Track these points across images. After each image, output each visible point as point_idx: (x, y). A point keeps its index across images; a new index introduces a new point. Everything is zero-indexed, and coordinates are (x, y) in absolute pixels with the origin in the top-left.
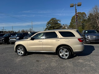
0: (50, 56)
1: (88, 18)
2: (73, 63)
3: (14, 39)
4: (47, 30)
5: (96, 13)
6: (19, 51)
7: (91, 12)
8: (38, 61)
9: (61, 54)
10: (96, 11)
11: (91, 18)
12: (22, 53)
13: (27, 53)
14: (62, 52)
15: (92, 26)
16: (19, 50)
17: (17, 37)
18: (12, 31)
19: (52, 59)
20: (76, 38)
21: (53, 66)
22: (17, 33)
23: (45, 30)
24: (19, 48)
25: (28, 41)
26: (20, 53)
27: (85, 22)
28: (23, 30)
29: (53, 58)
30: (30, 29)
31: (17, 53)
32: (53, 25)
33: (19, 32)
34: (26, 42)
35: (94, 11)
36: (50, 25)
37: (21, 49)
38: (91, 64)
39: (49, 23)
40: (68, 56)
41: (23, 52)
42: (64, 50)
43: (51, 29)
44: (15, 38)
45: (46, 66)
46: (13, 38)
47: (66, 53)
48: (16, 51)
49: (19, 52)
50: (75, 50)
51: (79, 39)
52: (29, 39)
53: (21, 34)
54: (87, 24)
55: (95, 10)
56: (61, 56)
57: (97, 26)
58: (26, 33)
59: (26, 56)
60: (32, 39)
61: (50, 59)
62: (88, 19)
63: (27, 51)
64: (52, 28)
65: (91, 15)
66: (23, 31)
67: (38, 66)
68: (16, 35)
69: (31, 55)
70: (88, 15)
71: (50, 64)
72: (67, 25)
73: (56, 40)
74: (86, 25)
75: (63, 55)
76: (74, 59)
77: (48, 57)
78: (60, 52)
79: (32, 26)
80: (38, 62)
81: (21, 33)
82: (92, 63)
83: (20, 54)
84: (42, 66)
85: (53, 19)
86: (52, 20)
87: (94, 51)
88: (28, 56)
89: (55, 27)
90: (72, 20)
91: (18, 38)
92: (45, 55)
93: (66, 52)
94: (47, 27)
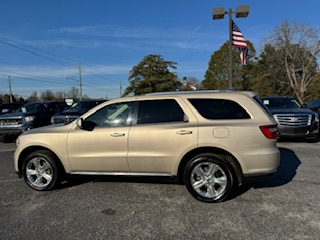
0: (155, 189)
1: (261, 59)
2: (243, 215)
3: (16, 125)
4: (133, 94)
5: (284, 45)
6: (34, 172)
7: (269, 41)
8: (109, 212)
9: (196, 185)
10: (284, 39)
11: (270, 58)
12: (44, 181)
13: (64, 179)
14: (202, 175)
15: (271, 86)
16: (33, 168)
17: (26, 115)
18: (9, 93)
19: (165, 205)
20: (253, 124)
21: (172, 233)
22: (26, 102)
23: (126, 94)
24: (34, 161)
25: (70, 135)
26: (39, 178)
27: (251, 72)
28: (49, 93)
29: (167, 199)
30: (74, 90)
31: (26, 179)
32: (152, 79)
33: (33, 98)
34: (63, 136)
35: (280, 38)
36: (142, 79)
37: (42, 163)
38: (308, 220)
39: (137, 71)
40: (222, 190)
41: (48, 177)
42: (207, 166)
43: (146, 90)
44: (17, 120)
45: (147, 233)
46: (11, 120)
47: (216, 180)
48: (22, 173)
49: (34, 177)
50: (248, 167)
51: (264, 129)
52: (73, 125)
53: (42, 105)
54: (257, 79)
55: (282, 34)
56: (199, 191)
57: (286, 85)
58: (58, 103)
59: (62, 191)
60: (88, 126)
61: (155, 204)
62: (261, 62)
63: (67, 171)
64: (150, 89)
65: (269, 49)
66: (48, 96)
67: (114, 235)
68: (24, 110)
69: (80, 186)
70: (259, 49)
71: (158, 224)
72: (195, 80)
73: (179, 130)
74: (254, 80)
75: (204, 188)
76: (242, 200)
77: (147, 193)
78: (195, 176)
79: (80, 80)
80: (110, 218)
81: (42, 101)
82: (311, 213)
83: (36, 184)
84: (127, 232)
85: (150, 59)
86: (150, 62)
87: (299, 168)
88: (70, 189)
89: (157, 86)
90: (211, 64)
91: (28, 119)
92: (135, 185)
93: (218, 174)
94: (133, 83)
